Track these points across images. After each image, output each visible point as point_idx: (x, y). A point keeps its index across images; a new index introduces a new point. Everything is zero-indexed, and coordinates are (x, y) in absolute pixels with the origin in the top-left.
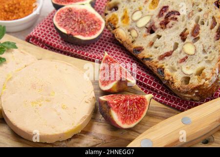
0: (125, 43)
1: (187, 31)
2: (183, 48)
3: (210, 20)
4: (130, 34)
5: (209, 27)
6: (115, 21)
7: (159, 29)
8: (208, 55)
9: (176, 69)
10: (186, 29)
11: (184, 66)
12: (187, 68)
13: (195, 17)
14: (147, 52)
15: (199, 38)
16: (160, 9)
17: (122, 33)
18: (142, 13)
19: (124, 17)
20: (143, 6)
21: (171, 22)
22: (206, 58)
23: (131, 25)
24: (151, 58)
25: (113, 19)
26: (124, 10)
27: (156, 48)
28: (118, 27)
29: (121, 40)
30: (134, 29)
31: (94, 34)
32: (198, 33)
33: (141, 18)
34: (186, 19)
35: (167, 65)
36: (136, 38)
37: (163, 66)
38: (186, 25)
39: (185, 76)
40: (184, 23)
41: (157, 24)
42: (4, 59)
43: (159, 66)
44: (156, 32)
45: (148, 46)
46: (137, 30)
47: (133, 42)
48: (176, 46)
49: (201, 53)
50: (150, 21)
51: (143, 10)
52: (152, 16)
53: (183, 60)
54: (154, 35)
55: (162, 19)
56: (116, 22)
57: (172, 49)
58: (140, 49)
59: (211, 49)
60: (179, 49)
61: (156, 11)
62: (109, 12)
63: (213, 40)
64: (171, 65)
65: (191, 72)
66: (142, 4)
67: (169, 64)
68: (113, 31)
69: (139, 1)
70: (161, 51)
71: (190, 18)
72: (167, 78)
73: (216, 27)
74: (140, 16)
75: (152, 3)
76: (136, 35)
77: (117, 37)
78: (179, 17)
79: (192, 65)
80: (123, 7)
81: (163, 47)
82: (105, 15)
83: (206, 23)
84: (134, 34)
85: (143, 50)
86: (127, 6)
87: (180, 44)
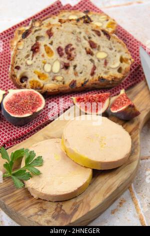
0: (60, 89)
1: (88, 49)
2: (98, 58)
3: (94, 33)
4: (57, 81)
5: (97, 37)
6: (36, 84)
7: (70, 62)
8: (114, 49)
9: (108, 71)
10: (86, 49)
11: (109, 65)
13: (83, 39)
14: (80, 80)
15: (99, 46)
16: (57, 52)
17: (50, 85)
18: (49, 63)
19: (39, 77)
20: (45, 59)
21: (73, 53)
22: (116, 51)
23: (51, 76)
24: (86, 80)
25: (33, 84)
26: (35, 72)
27: (81, 73)
28: (44, 85)
29: (55, 90)
30: (55, 76)
32: (95, 44)
33: (52, 66)
34: (79, 44)
35: (100, 74)
36: (63, 79)
37: (99, 76)
38: (83, 47)
39: (118, 69)
40: (81, 46)
41: (66, 61)
42: (39, 157)
43: (97, 79)
44: (70, 65)
45: (76, 77)
46: (59, 74)
47: (64, 83)
48: (92, 60)
49: (110, 51)
50: (61, 63)
51: (48, 61)
52: (57, 60)
53: (106, 63)
54: (71, 68)
55: (66, 55)
56: (38, 84)
57: (92, 64)
58: (74, 83)
59: (113, 45)
60: (96, 61)
61: (56, 55)
62: (25, 83)
63: (107, 40)
64: (103, 72)
65: (118, 64)
66: (41, 59)
67: (100, 72)
68: (43, 90)
69: (38, 59)
70: (88, 71)
71: (80, 41)
72: (110, 79)
73: (102, 33)
74: (50, 66)
75: (48, 53)
76: (62, 78)
77: (51, 91)
78: (74, 46)
79: (114, 61)
80: (32, 72)
81: (85, 68)
82: (25, 86)
83: (92, 36)
84: (59, 78)
85: (75, 81)
86: (34, 69)
87: (93, 58)
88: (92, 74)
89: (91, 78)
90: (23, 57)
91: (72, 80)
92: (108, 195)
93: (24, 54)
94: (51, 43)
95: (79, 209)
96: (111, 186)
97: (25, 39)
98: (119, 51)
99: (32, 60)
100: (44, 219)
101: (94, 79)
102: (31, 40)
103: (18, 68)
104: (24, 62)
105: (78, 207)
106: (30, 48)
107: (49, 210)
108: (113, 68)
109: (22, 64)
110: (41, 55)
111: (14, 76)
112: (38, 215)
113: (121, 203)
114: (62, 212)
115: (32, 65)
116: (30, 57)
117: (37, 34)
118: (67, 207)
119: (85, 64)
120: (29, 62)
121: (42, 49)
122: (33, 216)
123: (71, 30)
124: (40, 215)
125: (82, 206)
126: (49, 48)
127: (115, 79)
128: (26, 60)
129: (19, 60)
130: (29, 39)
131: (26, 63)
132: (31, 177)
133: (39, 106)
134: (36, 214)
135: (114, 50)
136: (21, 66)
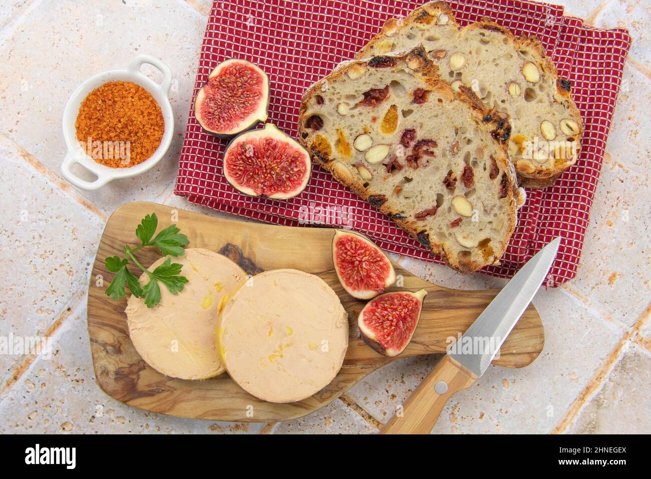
1: (453, 176)
2: (452, 205)
3: (489, 163)
4: (358, 174)
5: (487, 174)
6: (325, 148)
7: (407, 168)
8: (491, 218)
9: (447, 236)
10: (450, 173)
11: (458, 231)
12: (464, 238)
13: (462, 154)
14: (395, 205)
15: (474, 191)
16: (402, 133)
17: (342, 169)
18: (372, 139)
19: (339, 142)
20: (371, 127)
21: (425, 158)
22: (490, 222)
23: (356, 158)
24: (403, 215)
25: (320, 144)
26: (337, 130)
27: (406, 198)
28: (334, 159)
29: (344, 181)
30: (363, 165)
31: (300, 184)
33: (372, 147)
34: (449, 156)
35: (431, 229)
36: (370, 180)
37: (425, 231)
38: (449, 165)
39: (464, 249)
40: (446, 161)
41: (402, 160)
43: (420, 230)
44: (402, 171)
45: (393, 195)
46: (369, 167)
47: (366, 185)
48: (439, 200)
49: (481, 215)
50: (389, 155)
51: (373, 134)
52: (390, 145)
53: (456, 223)
54: (398, 177)
55: (410, 152)
56: (328, 151)
57: (435, 204)
58: (381, 200)
59: (496, 210)
60: (445, 205)
61: (395, 136)
62: (309, 131)
63: (496, 196)
64: (438, 230)
65: (471, 243)
66: (367, 122)
67: (434, 227)
69: (362, 117)
70: (417, 206)
71: (454, 154)
73: (499, 177)
74: (369, 143)
75: (387, 120)
76: (370, 176)
78: (437, 151)
79: (471, 233)
80: (334, 125)
81: (419, 199)
82: (304, 136)
83: (481, 165)
84: (365, 174)
85: (386, 200)
86: (342, 124)
87: (447, 197)
88: (421, 217)
89: (412, 219)
90: (343, 93)
91: (382, 193)
93: (349, 89)
94: (406, 113)
96: (230, 409)
97: (372, 70)
99: (351, 109)
101: (415, 226)
102: (381, 77)
103: (320, 100)
104: (336, 101)
105: (159, 392)
106: (366, 89)
107: (123, 356)
108: (457, 240)
109: (331, 100)
110: (372, 114)
111: (304, 106)
112: (105, 349)
114: (134, 377)
115: (343, 116)
116: (352, 103)
117: (398, 77)
119: (424, 193)
120: (343, 109)
121: (385, 107)
122: (99, 344)
123: (458, 124)
124: (107, 352)
125: (166, 397)
126: (396, 118)
128: (343, 100)
129: (331, 90)
130: (379, 75)
131: (337, 106)
133: (284, 192)
134: (105, 345)
135: (489, 219)
136: (327, 101)
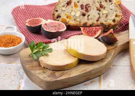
0: (77, 25)
1: (98, 8)
2: (103, 13)
4: (76, 21)
5: (105, 2)
7: (87, 13)
9: (107, 20)
10: (97, 7)
11: (108, 17)
14: (90, 22)
15: (105, 7)
16: (80, 6)
17: (72, 22)
18: (74, 11)
19: (67, 17)
21: (89, 9)
22: (114, 11)
23: (74, 18)
24: (93, 23)
25: (63, 20)
26: (65, 15)
27: (91, 19)
28: (69, 22)
29: (74, 25)
30: (76, 18)
31: (65, 27)
32: (103, 6)
33: (76, 13)
34: (94, 4)
35: (102, 21)
36: (80, 20)
38: (95, 6)
39: (113, 20)
40: (94, 6)
41: (84, 11)
42: (51, 48)
43: (100, 23)
44: (86, 14)
45: (88, 21)
46: (78, 18)
47: (80, 23)
48: (99, 14)
49: (111, 11)
50: (81, 12)
52: (79, 10)
53: (107, 16)
54: (86, 16)
55: (85, 9)
56: (66, 21)
58: (86, 23)
60: (101, 14)
61: (79, 8)
62: (58, 19)
64: (104, 20)
65: (113, 17)
66: (71, 9)
67: (102, 20)
68: (68, 24)
69: (69, 9)
70: (95, 19)
71: (95, 3)
72: (107, 25)
73: (108, 1)
74: (74, 13)
75: (75, 6)
77: (71, 25)
78: (91, 5)
79: (112, 15)
80: (64, 14)
81: (94, 17)
82: (58, 21)
83: (102, 2)
84: (78, 20)
85: (87, 23)
86: (65, 12)
88: (98, 21)
89: (96, 22)
90: (61, 6)
91: (85, 22)
92: (83, 73)
93: (62, 4)
94: (78, 2)
95: (64, 76)
96: (86, 69)
98: (116, 11)
100: (42, 76)
101: (98, 23)
103: (57, 11)
104: (61, 9)
106: (66, 2)
107: (47, 73)
108: (110, 19)
109: (59, 9)
110: (71, 7)
111: (54, 14)
112: (40, 74)
113: (91, 82)
114: (54, 75)
115: (65, 10)
116: (65, 7)
118: (57, 74)
119: (95, 15)
120: (64, 9)
121: (73, 4)
122: (38, 74)
125: (66, 75)
126: (76, 4)
127: (110, 25)
128: (62, 8)
129: (58, 7)
131: (62, 9)
132: (43, 56)
134: (40, 73)
135: (113, 10)
136: (58, 10)
